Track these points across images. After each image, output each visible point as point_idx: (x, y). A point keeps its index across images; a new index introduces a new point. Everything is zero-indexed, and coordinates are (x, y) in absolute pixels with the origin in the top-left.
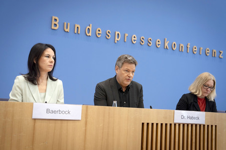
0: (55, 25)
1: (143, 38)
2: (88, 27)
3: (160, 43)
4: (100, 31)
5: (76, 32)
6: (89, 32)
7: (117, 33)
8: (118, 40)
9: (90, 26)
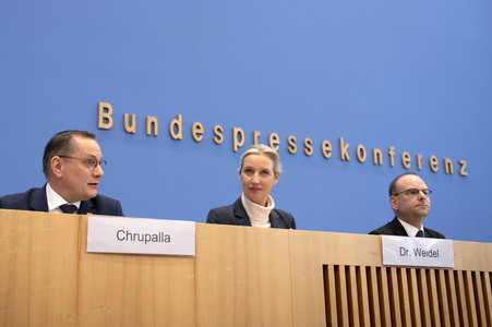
0: (106, 120)
1: (292, 140)
2: (175, 121)
3: (329, 149)
4: (200, 128)
5: (149, 132)
6: (177, 132)
7: (236, 131)
8: (240, 145)
9: (177, 118)
